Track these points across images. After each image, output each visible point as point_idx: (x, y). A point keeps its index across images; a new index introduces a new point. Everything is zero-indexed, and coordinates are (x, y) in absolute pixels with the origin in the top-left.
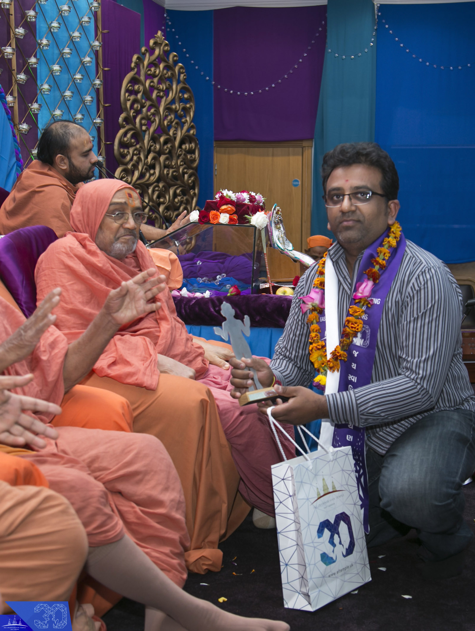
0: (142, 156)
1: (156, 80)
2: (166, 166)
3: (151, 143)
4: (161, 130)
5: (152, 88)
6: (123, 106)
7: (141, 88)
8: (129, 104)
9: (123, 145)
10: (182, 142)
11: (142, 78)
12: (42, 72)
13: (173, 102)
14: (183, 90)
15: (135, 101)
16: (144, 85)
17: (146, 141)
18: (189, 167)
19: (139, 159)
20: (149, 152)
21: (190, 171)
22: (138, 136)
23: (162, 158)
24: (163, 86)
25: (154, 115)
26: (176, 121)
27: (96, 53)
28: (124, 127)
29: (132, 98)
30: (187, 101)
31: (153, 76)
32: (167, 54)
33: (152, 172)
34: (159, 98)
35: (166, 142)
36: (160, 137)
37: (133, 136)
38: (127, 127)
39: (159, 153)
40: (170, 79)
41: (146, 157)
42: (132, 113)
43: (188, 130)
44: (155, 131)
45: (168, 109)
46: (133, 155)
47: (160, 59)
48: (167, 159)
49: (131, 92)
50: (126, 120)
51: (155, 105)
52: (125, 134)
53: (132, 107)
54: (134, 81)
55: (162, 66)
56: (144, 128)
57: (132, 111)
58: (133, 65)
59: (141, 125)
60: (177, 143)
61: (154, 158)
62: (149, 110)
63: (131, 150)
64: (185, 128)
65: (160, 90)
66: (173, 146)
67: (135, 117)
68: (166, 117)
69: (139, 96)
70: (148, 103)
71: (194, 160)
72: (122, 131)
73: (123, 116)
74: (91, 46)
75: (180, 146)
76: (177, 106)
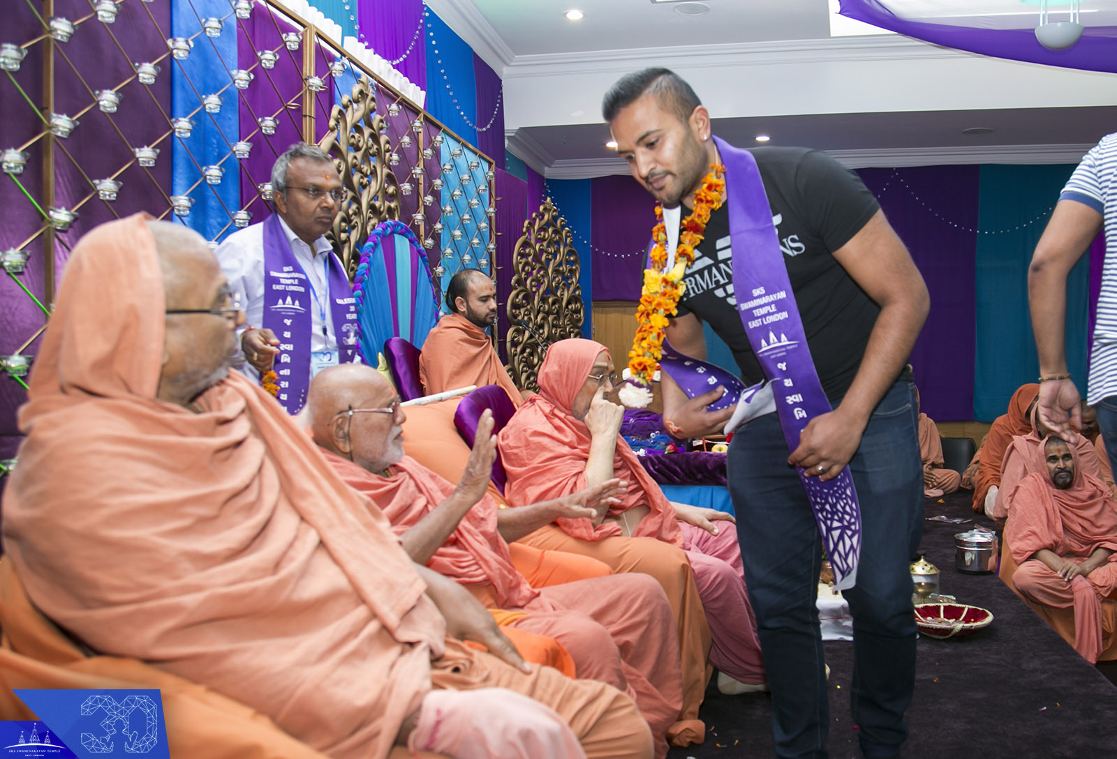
0: (532, 316)
1: (545, 244)
2: (554, 326)
3: (541, 304)
4: (550, 291)
5: (542, 251)
6: (515, 269)
7: (532, 251)
8: (520, 267)
9: (516, 306)
10: (569, 303)
11: (533, 242)
12: (445, 238)
13: (560, 264)
14: (570, 253)
15: (527, 264)
16: (535, 249)
17: (536, 302)
18: (575, 327)
19: (530, 319)
20: (539, 312)
21: (576, 330)
22: (529, 297)
23: (550, 318)
24: (551, 250)
25: (543, 276)
26: (563, 282)
27: (490, 219)
28: (517, 289)
29: (523, 261)
30: (572, 263)
31: (543, 240)
32: (555, 218)
33: (541, 331)
34: (548, 261)
35: (554, 303)
36: (549, 298)
37: (524, 298)
38: (519, 289)
39: (548, 313)
40: (558, 243)
41: (536, 318)
42: (523, 275)
43: (574, 291)
44: (545, 292)
45: (556, 271)
46: (525, 315)
47: (548, 224)
48: (555, 319)
49: (523, 255)
50: (518, 282)
51: (544, 268)
52: (517, 296)
53: (523, 269)
54: (526, 244)
55: (550, 230)
56: (534, 289)
57: (524, 273)
58: (524, 230)
59: (532, 286)
60: (564, 304)
61: (543, 318)
62: (538, 272)
63: (522, 311)
64: (572, 289)
65: (548, 253)
66: (560, 307)
67: (526, 279)
68: (554, 278)
69: (530, 259)
70: (538, 266)
71: (579, 320)
72: (514, 293)
73: (515, 278)
74: (486, 213)
75: (567, 307)
76: (563, 268)
